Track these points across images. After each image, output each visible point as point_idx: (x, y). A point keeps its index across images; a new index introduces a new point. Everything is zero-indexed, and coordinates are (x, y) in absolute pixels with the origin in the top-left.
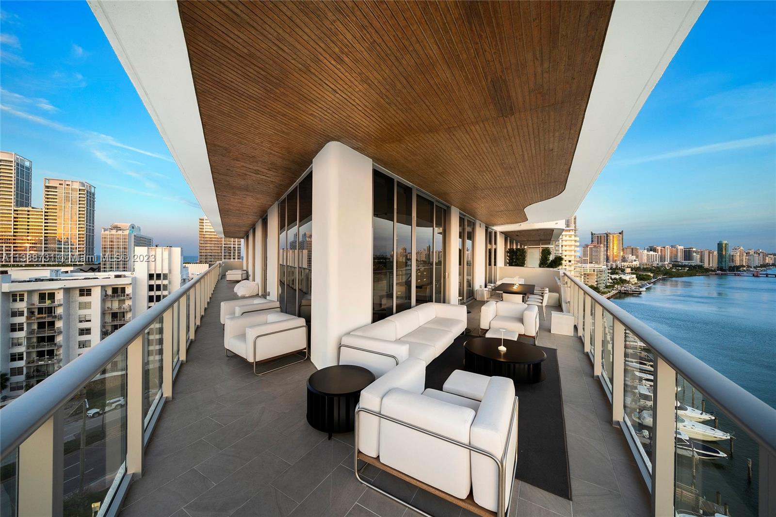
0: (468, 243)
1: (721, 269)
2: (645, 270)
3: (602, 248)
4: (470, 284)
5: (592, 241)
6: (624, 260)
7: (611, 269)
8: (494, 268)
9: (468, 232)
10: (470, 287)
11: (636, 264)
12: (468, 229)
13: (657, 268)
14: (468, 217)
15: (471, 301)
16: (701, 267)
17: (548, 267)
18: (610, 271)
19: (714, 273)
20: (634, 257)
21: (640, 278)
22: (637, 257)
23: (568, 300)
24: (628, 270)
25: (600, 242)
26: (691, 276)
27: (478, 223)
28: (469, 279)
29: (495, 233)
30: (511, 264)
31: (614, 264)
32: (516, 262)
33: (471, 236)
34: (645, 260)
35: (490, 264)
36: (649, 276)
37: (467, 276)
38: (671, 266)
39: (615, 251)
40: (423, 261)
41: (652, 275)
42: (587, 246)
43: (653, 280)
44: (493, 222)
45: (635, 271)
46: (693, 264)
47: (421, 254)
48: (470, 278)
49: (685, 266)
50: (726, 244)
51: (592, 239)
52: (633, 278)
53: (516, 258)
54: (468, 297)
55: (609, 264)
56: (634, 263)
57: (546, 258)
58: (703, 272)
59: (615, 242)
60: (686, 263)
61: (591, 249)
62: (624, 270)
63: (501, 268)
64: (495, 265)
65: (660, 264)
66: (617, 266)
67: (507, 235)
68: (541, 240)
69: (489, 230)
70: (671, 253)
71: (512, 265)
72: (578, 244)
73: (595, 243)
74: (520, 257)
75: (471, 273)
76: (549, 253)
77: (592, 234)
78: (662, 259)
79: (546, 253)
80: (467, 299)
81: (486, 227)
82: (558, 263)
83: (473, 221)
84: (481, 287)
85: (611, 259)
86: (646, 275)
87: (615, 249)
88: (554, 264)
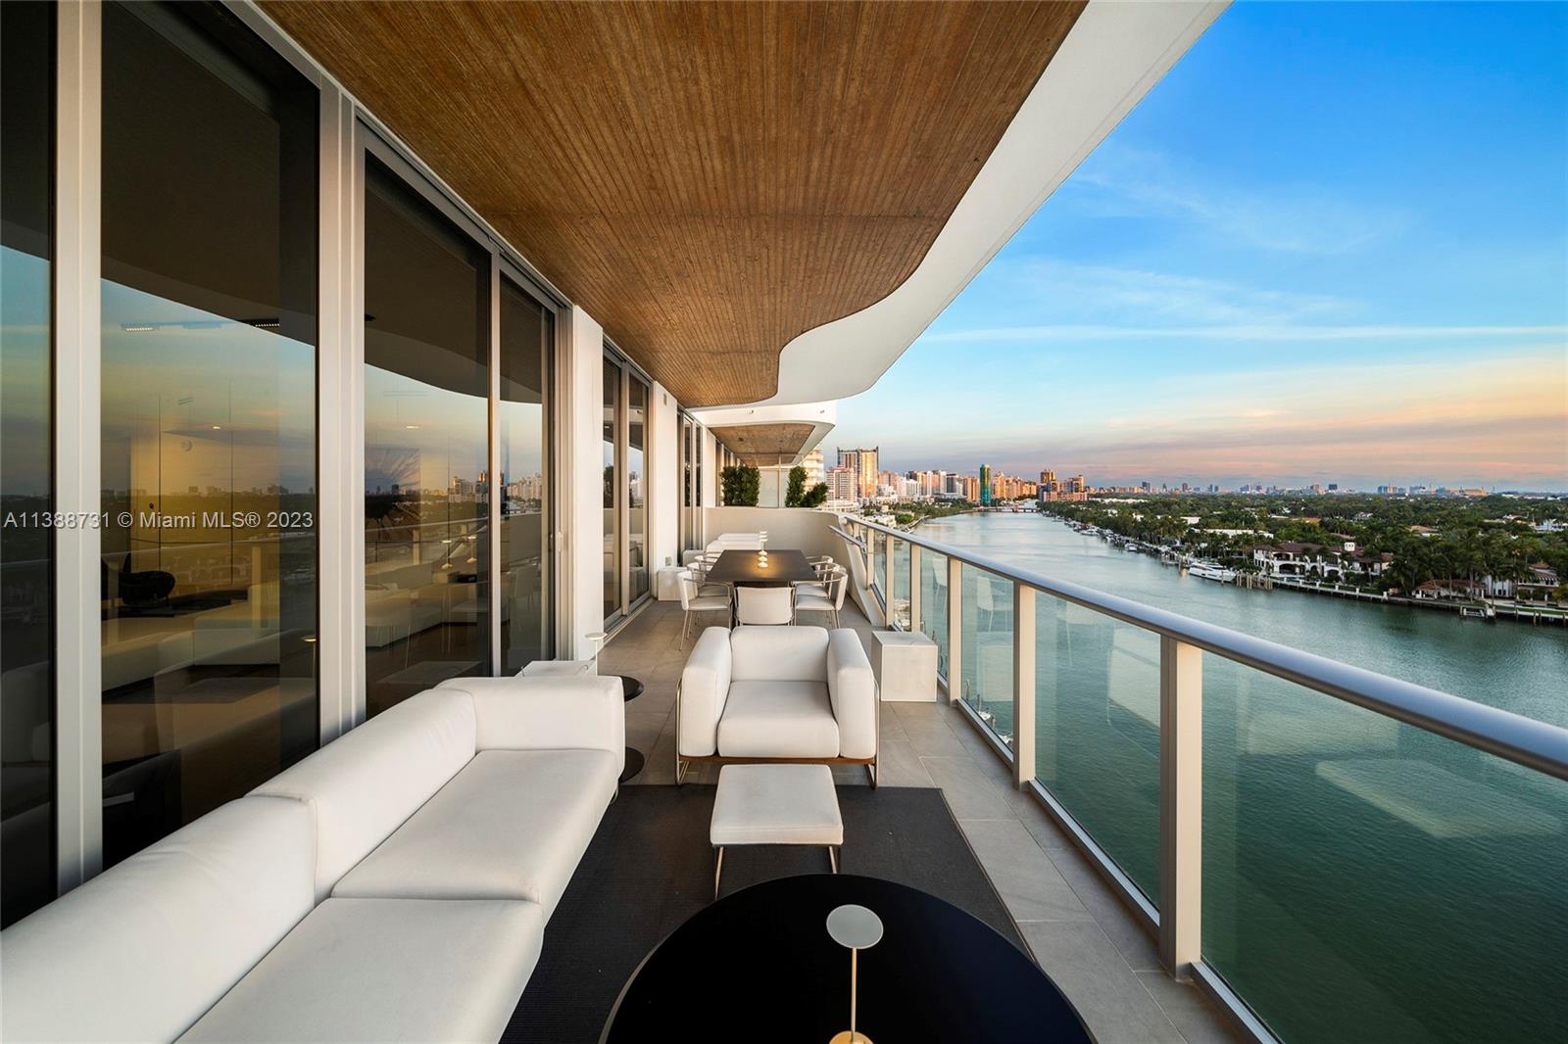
0: (633, 457)
1: (985, 505)
2: (905, 507)
3: (853, 475)
4: (639, 557)
5: (839, 463)
6: (880, 493)
7: (864, 507)
8: (697, 511)
9: (631, 426)
10: (641, 565)
11: (894, 498)
12: (631, 415)
13: (919, 503)
14: (631, 366)
15: (644, 606)
16: (964, 501)
17: (802, 505)
18: (863, 511)
19: (977, 509)
20: (891, 488)
21: (900, 520)
22: (895, 488)
23: (870, 582)
24: (885, 509)
25: (848, 464)
26: (955, 514)
27: (658, 390)
28: (638, 541)
29: (698, 429)
30: (728, 502)
31: (868, 499)
32: (739, 496)
33: (639, 436)
34: (904, 494)
35: (687, 504)
36: (910, 516)
37: (631, 532)
38: (933, 500)
39: (869, 478)
40: (534, 500)
41: (913, 515)
42: (832, 471)
43: (915, 522)
44: (696, 394)
45: (894, 509)
46: (956, 498)
47: (530, 486)
48: (639, 538)
49: (947, 500)
50: (988, 469)
51: (839, 458)
52: (891, 521)
53: (739, 488)
54: (635, 594)
55: (861, 499)
56: (893, 497)
57: (798, 488)
58: (966, 509)
59: (869, 465)
60: (949, 495)
61: (838, 475)
62: (880, 508)
63: (710, 510)
64: (698, 505)
65: (922, 497)
66: (871, 503)
67: (721, 436)
68: (781, 453)
69: (686, 422)
70: (933, 481)
71: (732, 505)
72: (821, 466)
73: (843, 466)
74: (748, 485)
75: (643, 525)
76: (804, 477)
77: (839, 451)
78: (923, 491)
79: (798, 476)
80: (631, 602)
81: (679, 410)
82: (820, 497)
83: (647, 384)
84: (668, 562)
85: (863, 491)
86: (907, 515)
87: (869, 476)
88: (812, 499)
